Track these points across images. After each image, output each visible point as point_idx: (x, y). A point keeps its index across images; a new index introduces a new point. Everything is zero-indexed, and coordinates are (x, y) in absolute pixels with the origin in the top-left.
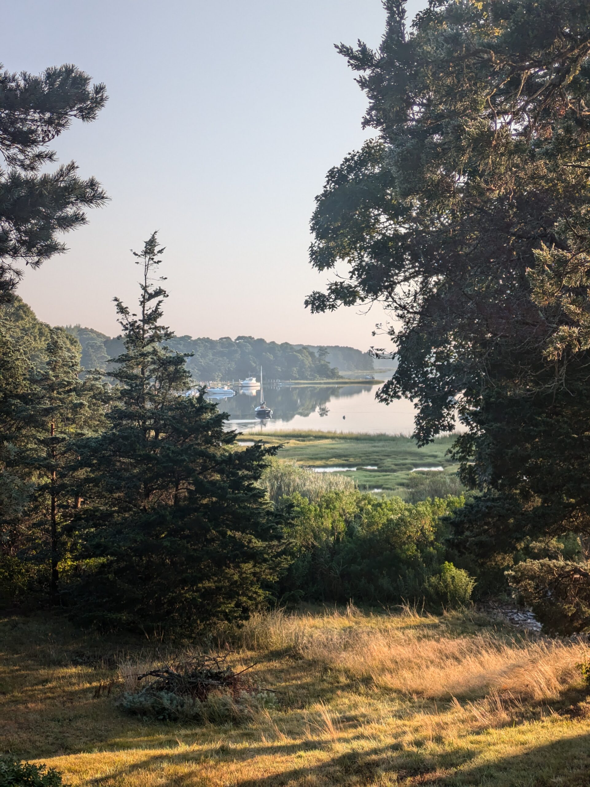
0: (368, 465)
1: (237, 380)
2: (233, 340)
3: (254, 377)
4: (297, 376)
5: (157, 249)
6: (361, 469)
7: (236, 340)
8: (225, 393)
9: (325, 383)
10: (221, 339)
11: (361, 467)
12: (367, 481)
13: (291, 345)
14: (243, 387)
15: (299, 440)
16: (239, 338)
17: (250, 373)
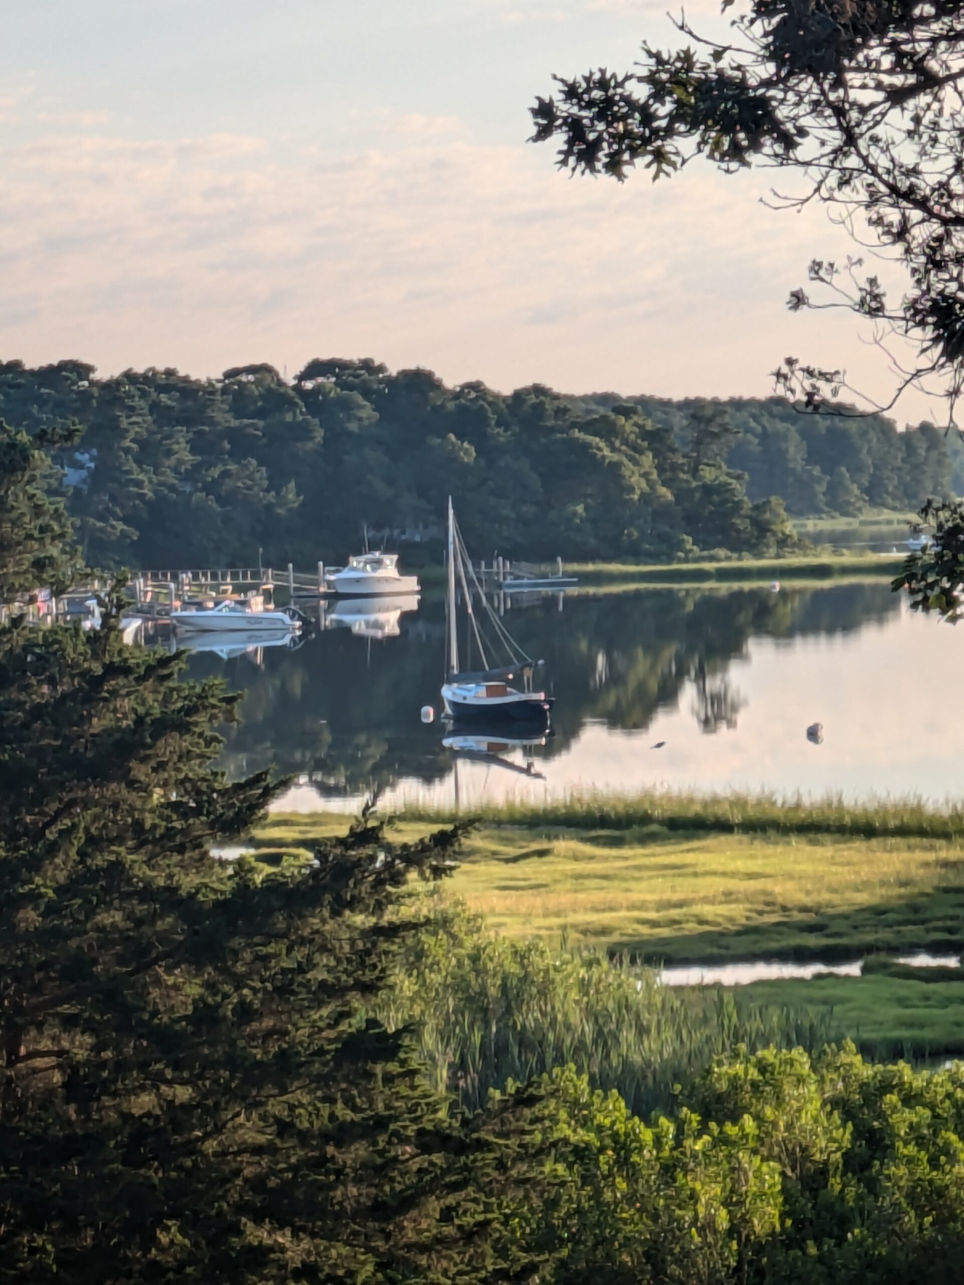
0: (913, 949)
1: (307, 566)
2: (289, 377)
3: (388, 551)
4: (593, 542)
6: (885, 966)
7: (302, 377)
8: (253, 628)
9: (723, 575)
10: (232, 374)
11: (883, 957)
12: (910, 1024)
13: (557, 397)
14: (335, 597)
15: (595, 841)
16: (316, 369)
17: (367, 534)
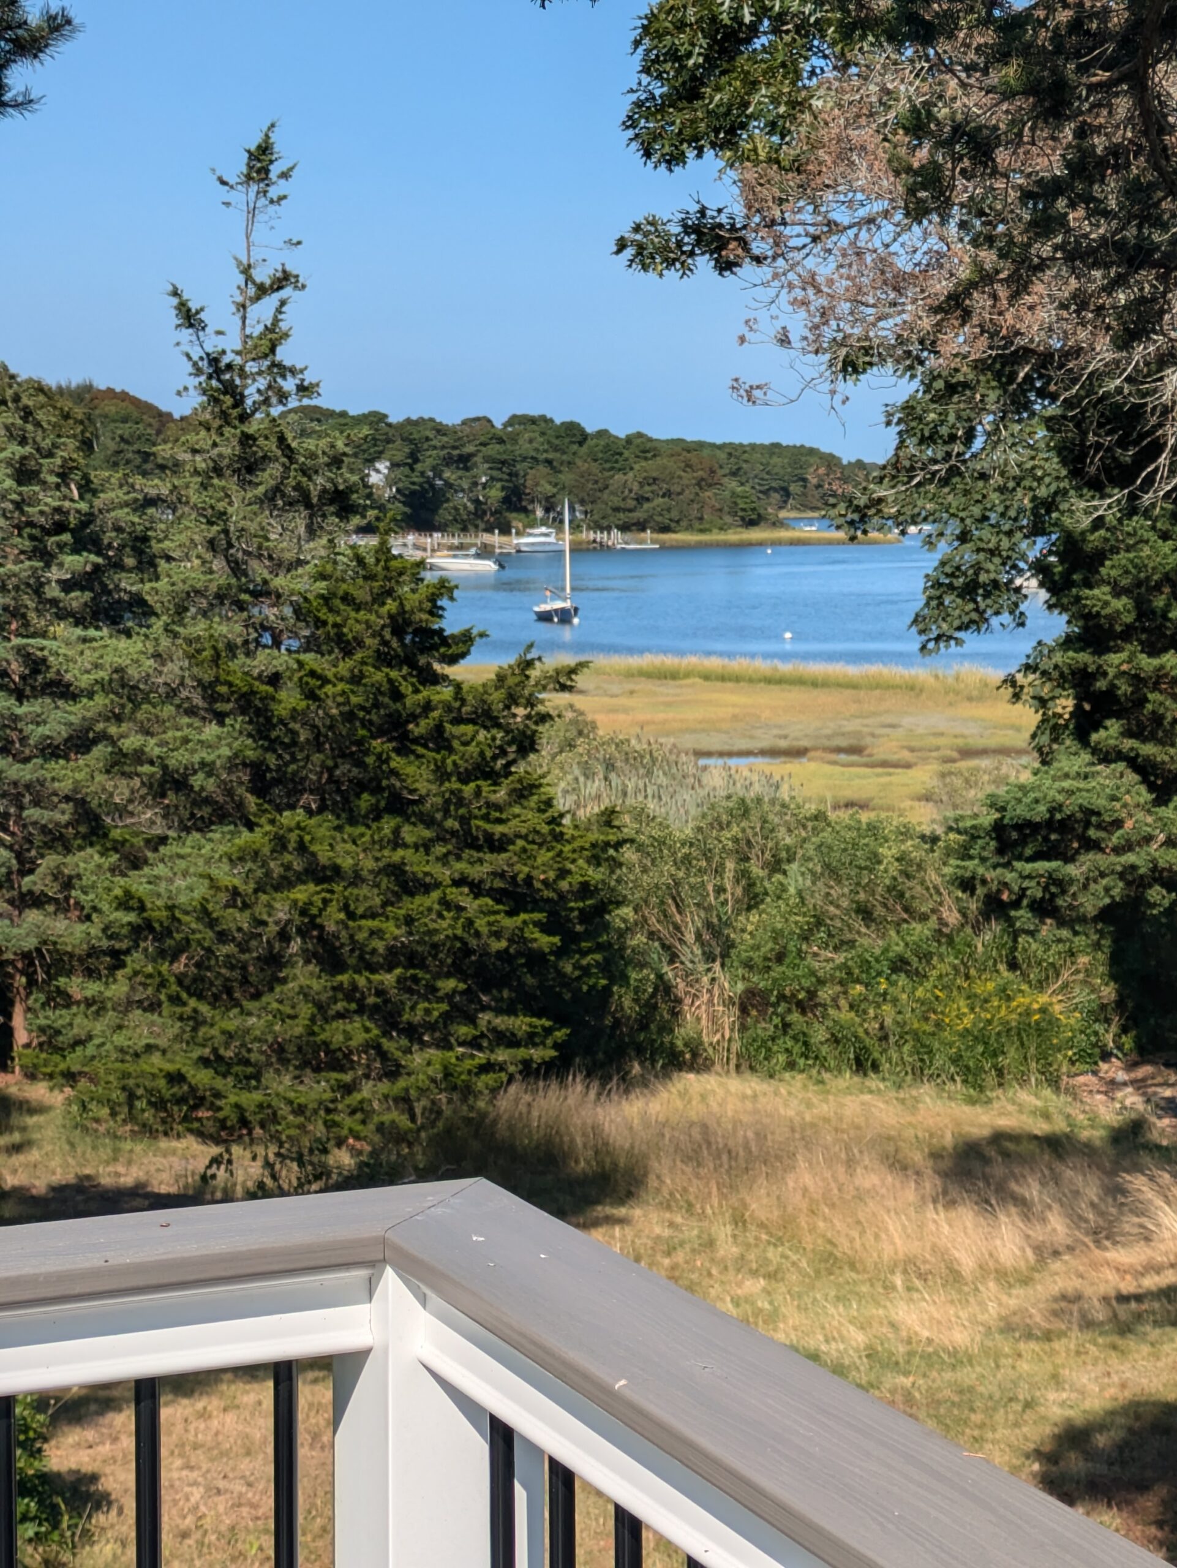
2: (498, 424)
5: (275, 170)
7: (506, 425)
